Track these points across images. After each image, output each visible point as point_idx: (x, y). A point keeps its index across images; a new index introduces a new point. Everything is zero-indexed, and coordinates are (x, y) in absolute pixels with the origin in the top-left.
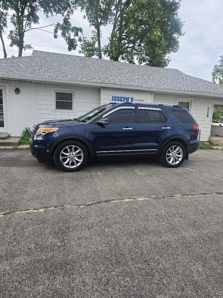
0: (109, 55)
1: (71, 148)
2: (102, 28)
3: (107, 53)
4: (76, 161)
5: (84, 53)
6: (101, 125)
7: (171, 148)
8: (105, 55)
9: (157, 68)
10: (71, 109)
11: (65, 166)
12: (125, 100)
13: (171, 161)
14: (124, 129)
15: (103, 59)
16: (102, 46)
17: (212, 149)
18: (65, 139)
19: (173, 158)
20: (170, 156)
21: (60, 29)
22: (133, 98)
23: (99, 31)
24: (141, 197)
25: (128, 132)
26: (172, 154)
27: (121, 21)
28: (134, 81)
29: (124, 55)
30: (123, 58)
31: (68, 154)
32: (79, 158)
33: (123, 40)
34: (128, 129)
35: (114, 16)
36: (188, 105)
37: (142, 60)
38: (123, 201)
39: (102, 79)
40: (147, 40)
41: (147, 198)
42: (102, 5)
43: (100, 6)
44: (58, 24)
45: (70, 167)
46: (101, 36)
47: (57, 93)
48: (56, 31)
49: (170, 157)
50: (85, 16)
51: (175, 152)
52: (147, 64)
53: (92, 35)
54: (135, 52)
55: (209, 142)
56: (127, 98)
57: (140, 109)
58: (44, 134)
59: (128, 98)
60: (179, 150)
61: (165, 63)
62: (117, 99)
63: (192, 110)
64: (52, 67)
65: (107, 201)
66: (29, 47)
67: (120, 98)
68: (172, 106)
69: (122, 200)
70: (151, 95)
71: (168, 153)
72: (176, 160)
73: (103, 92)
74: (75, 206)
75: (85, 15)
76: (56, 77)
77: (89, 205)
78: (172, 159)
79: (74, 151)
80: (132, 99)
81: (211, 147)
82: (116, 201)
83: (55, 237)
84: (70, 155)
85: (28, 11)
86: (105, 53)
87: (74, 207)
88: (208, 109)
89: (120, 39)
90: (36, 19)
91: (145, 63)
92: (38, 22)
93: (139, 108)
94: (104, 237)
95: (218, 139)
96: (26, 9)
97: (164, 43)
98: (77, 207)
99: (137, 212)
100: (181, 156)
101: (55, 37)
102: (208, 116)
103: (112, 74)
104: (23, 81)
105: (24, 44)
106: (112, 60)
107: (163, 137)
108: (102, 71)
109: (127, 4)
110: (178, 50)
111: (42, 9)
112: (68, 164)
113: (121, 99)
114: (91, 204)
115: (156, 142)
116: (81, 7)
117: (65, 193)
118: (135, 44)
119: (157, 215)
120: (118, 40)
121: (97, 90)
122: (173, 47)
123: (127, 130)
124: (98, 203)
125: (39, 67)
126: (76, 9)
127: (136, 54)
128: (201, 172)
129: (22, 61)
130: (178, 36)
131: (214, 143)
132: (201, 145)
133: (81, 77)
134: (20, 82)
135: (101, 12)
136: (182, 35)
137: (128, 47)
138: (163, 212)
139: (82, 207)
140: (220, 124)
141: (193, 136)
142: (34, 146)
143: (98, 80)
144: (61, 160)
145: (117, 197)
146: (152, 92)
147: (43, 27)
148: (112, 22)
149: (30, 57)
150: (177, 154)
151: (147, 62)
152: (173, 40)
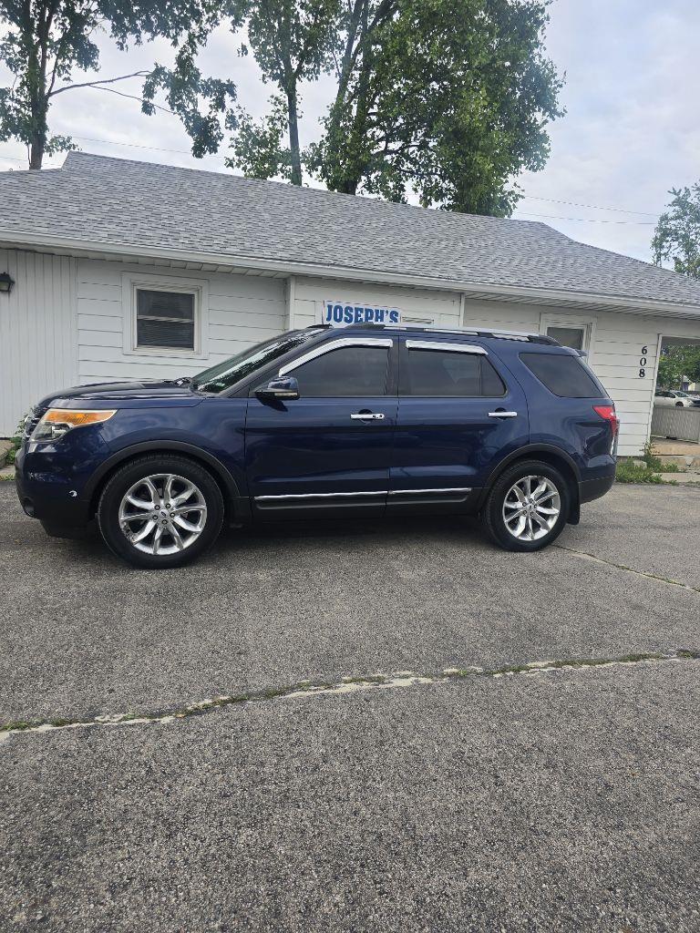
0: (324, 173)
1: (160, 484)
3: (320, 168)
4: (181, 530)
5: (242, 166)
7: (518, 485)
8: (311, 176)
9: (478, 218)
10: (190, 346)
11: (139, 547)
12: (371, 318)
13: (521, 528)
14: (354, 416)
15: (304, 185)
16: (304, 146)
17: (658, 482)
18: (140, 450)
19: (527, 519)
20: (516, 510)
21: (163, 83)
22: (397, 314)
23: (292, 98)
24: (403, 673)
25: (368, 427)
26: (524, 504)
27: (366, 69)
28: (403, 258)
29: (373, 176)
30: (369, 187)
31: (150, 506)
32: (192, 518)
33: (370, 127)
34: (370, 416)
35: (343, 52)
36: (577, 338)
37: (430, 193)
38: (331, 691)
39: (295, 248)
40: (447, 130)
41: (425, 676)
42: (302, 13)
43: (297, 18)
44: (159, 71)
45: (155, 551)
46: (299, 113)
47: (140, 292)
48: (149, 91)
49: (515, 516)
50: (244, 48)
51: (532, 496)
52: (450, 207)
53: (269, 110)
54: (407, 165)
55: (647, 458)
56: (377, 311)
57: (411, 349)
58: (63, 431)
59: (382, 312)
60: (547, 490)
61: (504, 204)
62: (344, 315)
63: (591, 353)
64: (127, 205)
65: (268, 695)
66: (64, 144)
67: (353, 314)
68: (523, 339)
69: (330, 687)
70: (457, 303)
71: (508, 500)
72: (536, 527)
73: (295, 292)
74: (140, 717)
75: (247, 42)
76: (136, 239)
77: (197, 712)
78: (522, 520)
79: (175, 492)
80: (394, 316)
81: (655, 475)
82: (308, 693)
83: (15, 878)
84: (157, 507)
85: (61, 27)
86: (312, 167)
87: (136, 721)
88: (644, 352)
89: (362, 125)
90: (87, 55)
91: (440, 204)
92: (94, 65)
93: (410, 344)
94: (226, 876)
95: (674, 448)
96: (55, 21)
97: (499, 136)
98: (147, 721)
99: (382, 743)
100: (555, 511)
101: (147, 108)
102: (642, 373)
103: (328, 233)
104: (26, 251)
105: (49, 136)
106: (336, 191)
107: (492, 443)
108: (298, 224)
109: (385, 11)
110: (544, 162)
111: (108, 24)
112: (148, 541)
114: (207, 708)
115: (469, 463)
116: (232, 18)
117: (115, 658)
118: (410, 142)
119: (459, 755)
120: (355, 127)
121: (279, 284)
122: (527, 152)
123: (363, 419)
124: (233, 701)
125: (83, 206)
126: (218, 24)
127: (412, 172)
128: (623, 568)
129: (26, 185)
130: (545, 118)
131: (663, 463)
132: (619, 471)
133: (223, 239)
134: (13, 252)
135: (298, 37)
136: (559, 115)
137: (387, 151)
138: (479, 739)
139: (166, 720)
140: (678, 399)
141: (593, 445)
142: (26, 477)
143: (283, 250)
144: (122, 527)
145: (312, 677)
146: (460, 294)
147: (112, 81)
148: (336, 70)
149: (57, 171)
150: (540, 505)
151: (447, 202)
152: (529, 129)
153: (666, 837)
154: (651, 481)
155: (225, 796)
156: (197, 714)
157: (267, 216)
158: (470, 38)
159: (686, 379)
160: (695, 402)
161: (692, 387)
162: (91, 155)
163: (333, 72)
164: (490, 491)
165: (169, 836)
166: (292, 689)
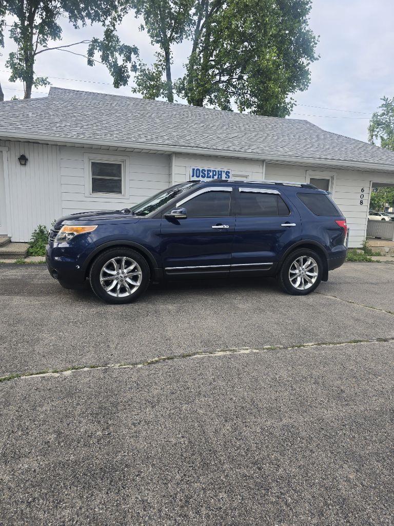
0: (186, 95)
1: (119, 262)
2: (173, 46)
3: (183, 92)
4: (129, 284)
5: (141, 92)
6: (172, 220)
7: (297, 261)
8: (179, 96)
9: (271, 118)
10: (120, 191)
11: (110, 293)
12: (215, 175)
13: (298, 283)
14: (213, 227)
15: (175, 102)
16: (174, 79)
17: (370, 261)
18: (109, 245)
19: (301, 279)
20: (295, 274)
21: (98, 48)
22: (229, 173)
23: (167, 53)
24: (244, 348)
25: (220, 232)
26: (300, 271)
27: (208, 36)
29: (213, 95)
30: (211, 101)
31: (114, 273)
32: (135, 278)
33: (211, 68)
34: (222, 227)
35: (195, 27)
36: (326, 184)
37: (244, 104)
38: (212, 355)
39: (175, 138)
40: (254, 69)
41: (255, 349)
42: (172, 5)
43: (170, 9)
44: (95, 41)
45: (117, 295)
46: (171, 61)
47: (93, 164)
48: (91, 53)
49: (295, 277)
50: (142, 26)
51: (304, 267)
52: (254, 112)
53: (155, 60)
54: (232, 89)
55: (364, 248)
56: (218, 171)
57: (242, 192)
58: (71, 237)
59: (221, 172)
60: (311, 263)
61: (285, 109)
62: (201, 174)
63: (333, 192)
64: (85, 117)
65: (184, 356)
66: (44, 82)
67: (206, 173)
68: (299, 186)
69: (212, 353)
70: (261, 167)
71: (291, 269)
72: (306, 282)
73: (175, 162)
75: (144, 23)
76: (91, 135)
77: (152, 363)
78: (299, 279)
79: (126, 266)
80: (227, 173)
81: (368, 257)
82: (202, 356)
83: (93, 421)
84: (118, 274)
85: (41, 16)
86: (179, 91)
87: (126, 366)
88: (363, 190)
89: (206, 68)
90: (55, 32)
91: (249, 110)
92: (59, 37)
93: (241, 189)
95: (379, 243)
96: (38, 13)
97: (283, 73)
98: (131, 366)
99: (239, 374)
100: (315, 274)
101: (90, 63)
102: (361, 203)
103: (192, 129)
104: (34, 143)
105: (35, 77)
106: (192, 105)
107: (283, 240)
109: (218, 4)
110: (308, 86)
111: (67, 14)
112: (114, 290)
113: (208, 174)
114: (157, 361)
115: (272, 250)
116: (136, 10)
117: (109, 342)
118: (233, 76)
119: (274, 379)
120: (203, 69)
121: (166, 158)
122: (298, 81)
123: (218, 228)
124: (168, 359)
125: (61, 118)
126: (127, 13)
127: (234, 93)
128: (351, 302)
129: (31, 107)
130: (308, 61)
131: (373, 251)
132: (349, 255)
133: (137, 134)
134: (27, 144)
135: (171, 19)
136: (316, 60)
137: (220, 81)
138: (284, 374)
139: (140, 366)
140: (382, 217)
141: (335, 240)
142: (53, 259)
143: (168, 139)
144: (102, 283)
145: (203, 349)
146: (263, 161)
147: (69, 46)
148: (191, 37)
149: (46, 98)
150: (308, 271)
151: (253, 109)
152: (299, 68)
153: (368, 409)
154: (367, 261)
155: (173, 393)
156: (153, 364)
157: (158, 121)
158: (267, 19)
159: (387, 205)
160: (392, 218)
161: (390, 210)
162: (62, 89)
163: (190, 38)
164: (282, 265)
165: (153, 407)
166: (194, 354)
